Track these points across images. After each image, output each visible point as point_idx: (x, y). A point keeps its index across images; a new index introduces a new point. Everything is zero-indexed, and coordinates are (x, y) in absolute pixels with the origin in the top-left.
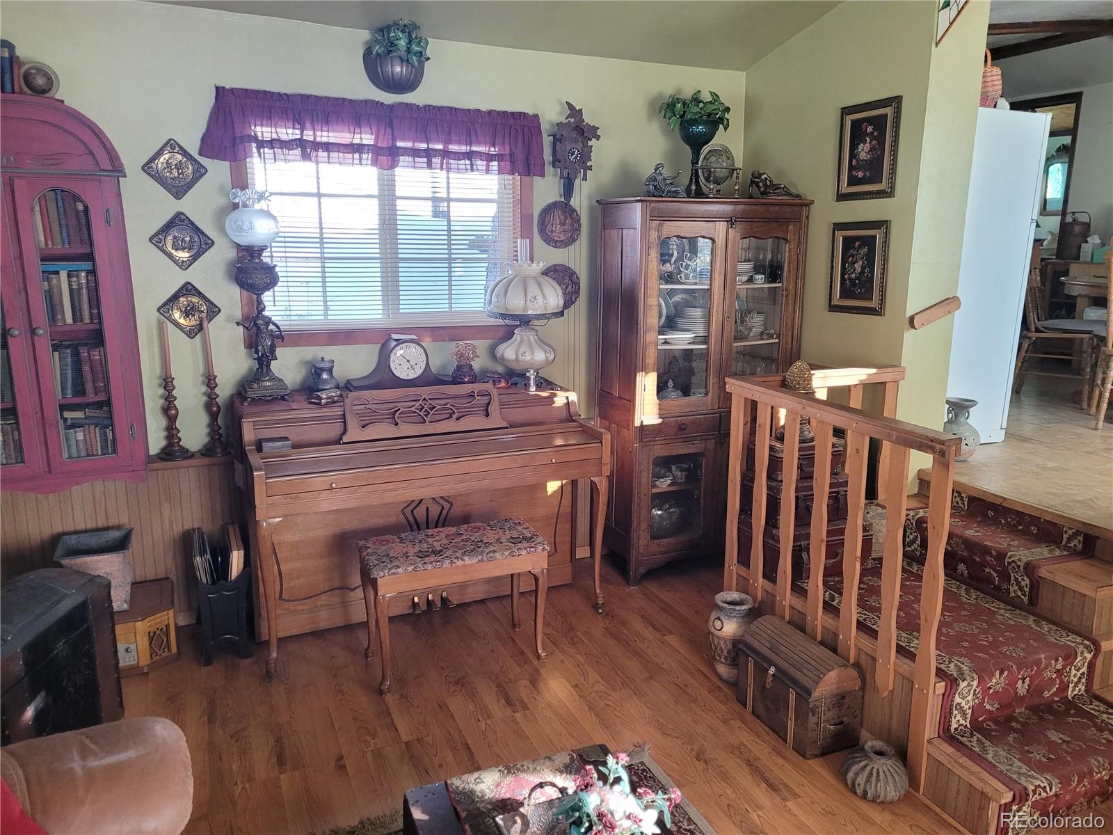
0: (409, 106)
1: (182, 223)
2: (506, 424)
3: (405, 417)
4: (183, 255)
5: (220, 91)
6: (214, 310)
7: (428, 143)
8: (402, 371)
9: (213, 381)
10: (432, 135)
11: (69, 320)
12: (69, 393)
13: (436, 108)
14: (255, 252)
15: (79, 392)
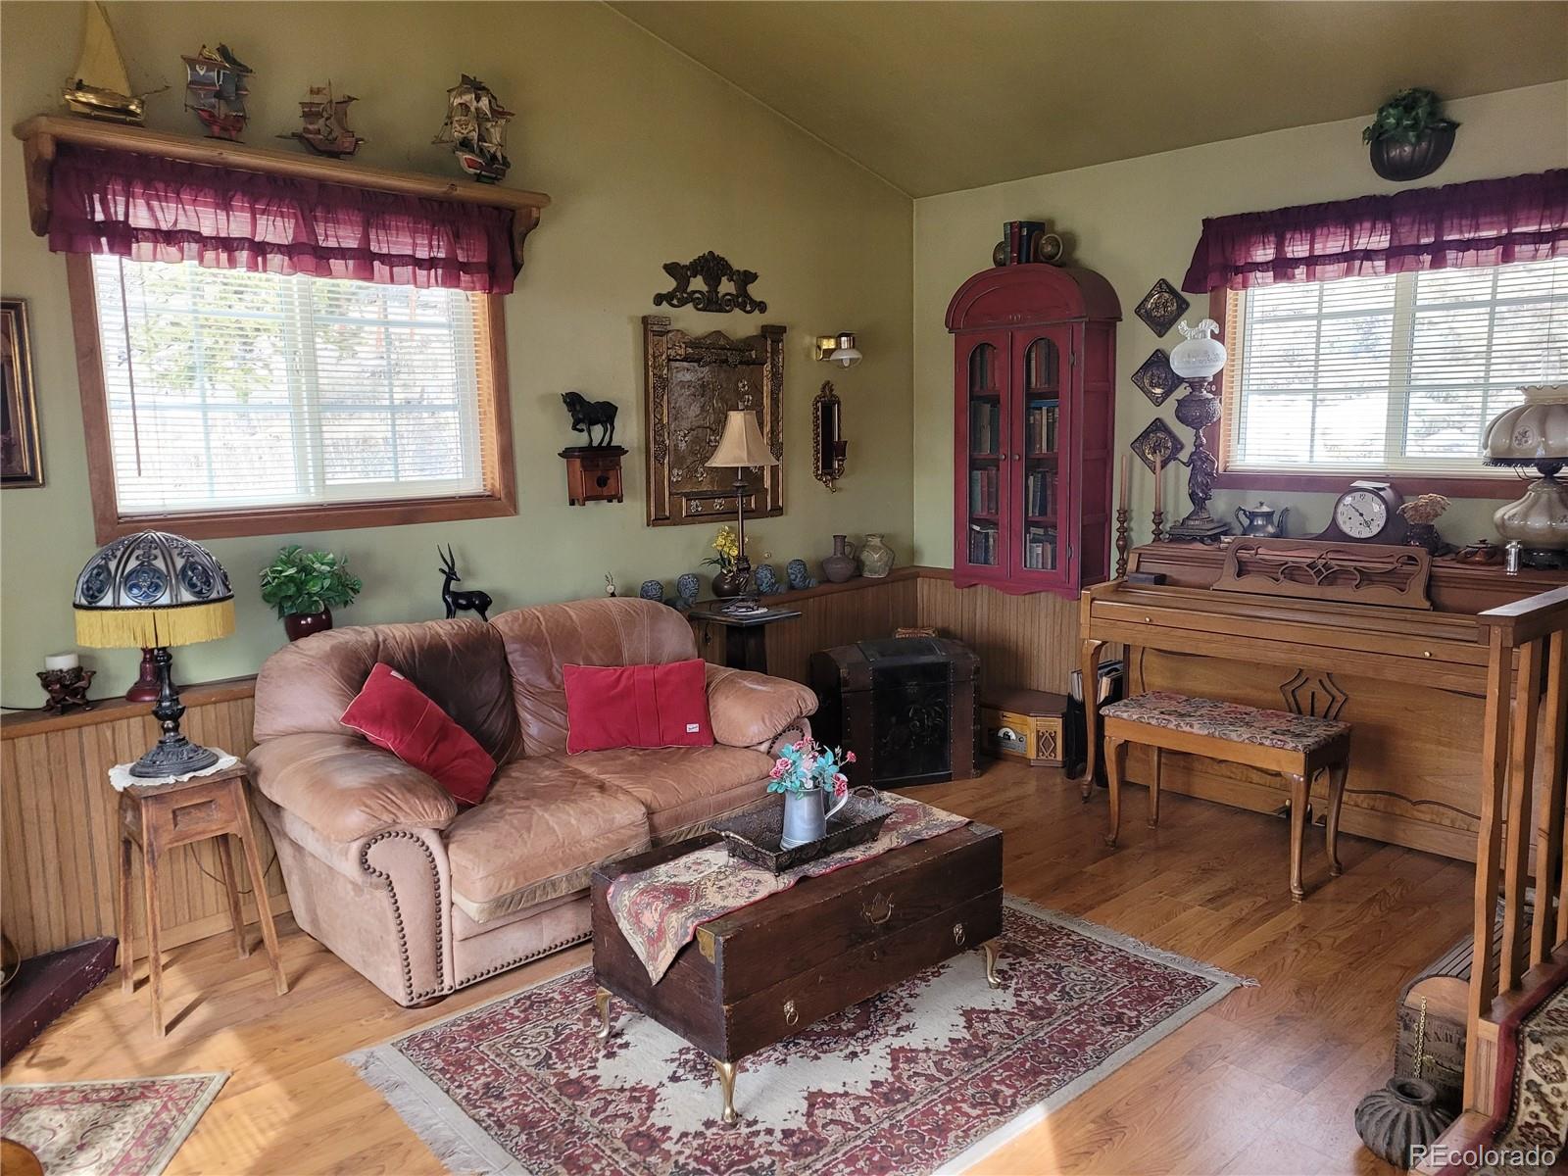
1: (1160, 360)
2: (1427, 605)
3: (1291, 572)
4: (1158, 391)
5: (1207, 222)
6: (1178, 446)
7: (1439, 234)
8: (1352, 527)
9: (1159, 517)
10: (1447, 224)
11: (1044, 450)
12: (1037, 512)
13: (1456, 186)
14: (1196, 384)
15: (1043, 512)
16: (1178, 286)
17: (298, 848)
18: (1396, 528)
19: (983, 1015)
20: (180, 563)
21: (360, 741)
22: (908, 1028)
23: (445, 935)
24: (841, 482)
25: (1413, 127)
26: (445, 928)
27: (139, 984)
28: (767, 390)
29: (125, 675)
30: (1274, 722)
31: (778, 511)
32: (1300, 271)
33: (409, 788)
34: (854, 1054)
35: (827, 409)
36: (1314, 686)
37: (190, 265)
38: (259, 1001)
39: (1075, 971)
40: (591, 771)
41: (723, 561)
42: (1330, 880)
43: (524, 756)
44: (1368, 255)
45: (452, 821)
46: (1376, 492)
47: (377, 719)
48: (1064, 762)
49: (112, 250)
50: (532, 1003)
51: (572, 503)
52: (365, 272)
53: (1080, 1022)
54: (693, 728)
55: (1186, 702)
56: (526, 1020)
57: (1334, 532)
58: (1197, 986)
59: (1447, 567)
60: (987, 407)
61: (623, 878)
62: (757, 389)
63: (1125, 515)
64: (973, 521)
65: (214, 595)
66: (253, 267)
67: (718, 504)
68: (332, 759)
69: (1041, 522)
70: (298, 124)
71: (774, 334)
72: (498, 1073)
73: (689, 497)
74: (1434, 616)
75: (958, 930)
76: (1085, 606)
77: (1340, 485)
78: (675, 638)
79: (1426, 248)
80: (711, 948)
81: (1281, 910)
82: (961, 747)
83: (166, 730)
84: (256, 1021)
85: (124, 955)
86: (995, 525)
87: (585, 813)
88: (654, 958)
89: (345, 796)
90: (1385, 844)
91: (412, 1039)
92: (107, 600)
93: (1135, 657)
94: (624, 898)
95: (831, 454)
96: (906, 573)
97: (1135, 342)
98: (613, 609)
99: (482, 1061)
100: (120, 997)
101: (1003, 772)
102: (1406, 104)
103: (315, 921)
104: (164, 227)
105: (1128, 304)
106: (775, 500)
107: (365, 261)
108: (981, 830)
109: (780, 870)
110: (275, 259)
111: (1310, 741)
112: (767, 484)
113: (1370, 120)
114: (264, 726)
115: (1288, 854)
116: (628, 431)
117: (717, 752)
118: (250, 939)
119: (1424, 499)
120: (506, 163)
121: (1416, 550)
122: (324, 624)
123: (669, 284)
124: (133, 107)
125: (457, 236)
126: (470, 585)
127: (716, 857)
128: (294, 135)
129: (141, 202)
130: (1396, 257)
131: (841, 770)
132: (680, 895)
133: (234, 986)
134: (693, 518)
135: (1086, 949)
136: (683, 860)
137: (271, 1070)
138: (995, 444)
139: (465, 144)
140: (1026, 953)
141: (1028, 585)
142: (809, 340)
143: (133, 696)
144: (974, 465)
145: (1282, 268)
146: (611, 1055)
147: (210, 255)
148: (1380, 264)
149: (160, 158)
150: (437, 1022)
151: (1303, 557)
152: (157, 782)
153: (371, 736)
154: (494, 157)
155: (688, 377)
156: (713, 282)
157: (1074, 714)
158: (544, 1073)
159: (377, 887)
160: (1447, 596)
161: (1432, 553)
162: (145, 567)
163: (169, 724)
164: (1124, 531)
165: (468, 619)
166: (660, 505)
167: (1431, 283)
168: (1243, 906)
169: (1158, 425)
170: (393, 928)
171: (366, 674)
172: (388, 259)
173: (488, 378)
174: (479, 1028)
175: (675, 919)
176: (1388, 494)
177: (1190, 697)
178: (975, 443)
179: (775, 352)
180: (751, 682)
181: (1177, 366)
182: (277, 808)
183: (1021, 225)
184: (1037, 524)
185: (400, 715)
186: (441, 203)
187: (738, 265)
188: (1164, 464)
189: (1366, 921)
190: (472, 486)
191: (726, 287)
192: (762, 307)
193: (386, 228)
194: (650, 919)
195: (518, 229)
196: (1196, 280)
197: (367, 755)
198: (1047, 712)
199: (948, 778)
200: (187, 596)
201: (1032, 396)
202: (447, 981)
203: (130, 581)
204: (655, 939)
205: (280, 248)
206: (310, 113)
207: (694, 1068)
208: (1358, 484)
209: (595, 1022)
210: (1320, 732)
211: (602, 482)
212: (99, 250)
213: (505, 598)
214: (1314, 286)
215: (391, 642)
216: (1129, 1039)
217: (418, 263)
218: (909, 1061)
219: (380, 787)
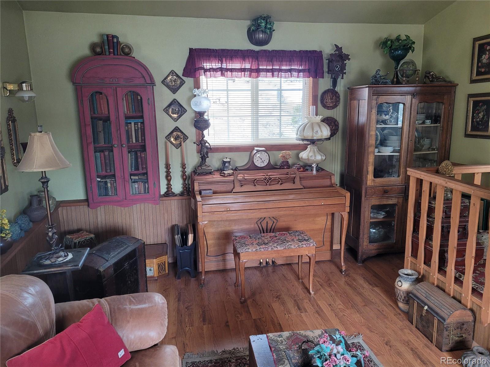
0: (265, 51)
1: (176, 102)
2: (302, 187)
4: (176, 115)
5: (191, 50)
6: (186, 137)
8: (258, 163)
9: (184, 166)
11: (134, 141)
12: (133, 169)
14: (201, 114)
15: (137, 169)
31: (6, 188)
35: (13, 122)
36: (267, 219)
44: (245, 70)
57: (253, 165)
60: (101, 122)
64: (97, 176)
95: (20, 151)
105: (158, 80)
106: (5, 182)
119: (287, 152)
148: (248, 74)
164: (170, 173)
169: (177, 129)
183: (113, 36)
184: (134, 175)
201: (126, 117)
208: (257, 149)
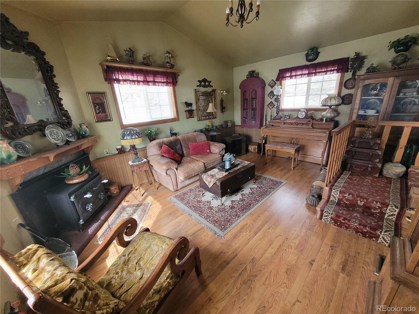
1: (272, 92)
2: (312, 128)
3: (292, 124)
4: (272, 97)
5: (280, 70)
6: (274, 105)
7: (316, 71)
8: (300, 116)
9: (271, 116)
10: (317, 69)
11: (254, 107)
13: (319, 63)
14: (278, 96)
15: (254, 116)
16: (275, 81)
17: (155, 171)
18: (306, 117)
19: (253, 189)
20: (135, 132)
21: (163, 156)
22: (243, 191)
23: (178, 182)
24: (224, 113)
25: (313, 53)
26: (178, 181)
27: (136, 190)
28: (213, 99)
29: (128, 148)
30: (290, 145)
31: (216, 118)
32: (294, 77)
33: (171, 163)
34: (236, 195)
35: (222, 101)
36: (294, 140)
37: (129, 85)
38: (153, 192)
39: (264, 182)
40: (195, 158)
41: (209, 126)
42: (296, 167)
43: (184, 156)
44: (305, 74)
45: (177, 166)
46: (304, 111)
47: (165, 153)
48: (257, 152)
49: (117, 83)
50: (191, 190)
51: (187, 118)
52: (155, 85)
53: (266, 188)
54: (208, 151)
55: (277, 143)
56: (190, 193)
57: (298, 118)
58: (281, 183)
59: (314, 122)
60: (246, 101)
61: (204, 174)
62: (212, 99)
63: (266, 116)
64: (244, 118)
65: (140, 136)
66: (138, 85)
67: (207, 117)
68: (160, 159)
69: (254, 118)
70: (143, 61)
71: (214, 91)
72: (188, 200)
73: (203, 117)
74: (313, 129)
75: (250, 178)
76: (262, 130)
77: (299, 110)
78: (203, 138)
79: (313, 73)
80: (218, 183)
81: (290, 171)
82: (244, 150)
83: (136, 156)
84: (154, 194)
85: (134, 186)
86: (247, 118)
87: (196, 164)
88: (209, 185)
89: (163, 164)
90: (303, 161)
91: (176, 196)
92: (126, 138)
93: (268, 137)
94: (204, 177)
95: (223, 109)
96: (234, 125)
97: (268, 89)
98: (195, 135)
99: (186, 199)
100: (134, 192)
101: (249, 154)
102: (312, 49)
103: (159, 181)
104: (124, 79)
105: (267, 84)
106: (215, 116)
107: (154, 82)
108: (253, 164)
109: (226, 171)
110: (141, 83)
111: (295, 148)
112: (214, 114)
113: (306, 52)
114: (148, 155)
115: (291, 164)
116: (194, 107)
117: (212, 154)
118: (150, 183)
119: (312, 112)
120: (174, 65)
121: (310, 119)
122: (154, 139)
123: (199, 84)
124: (117, 59)
125: (167, 78)
126: (174, 132)
127: (216, 170)
128: (142, 62)
129: (120, 75)
130: (309, 74)
131: (234, 157)
132: (212, 176)
133: (150, 189)
134: (204, 120)
135: (265, 178)
136: (211, 171)
137: (157, 201)
138: (247, 106)
139: (168, 62)
140: (257, 180)
141: (251, 127)
142: (219, 91)
143: (129, 151)
144: (244, 109)
145: (291, 77)
146: (203, 197)
147: (131, 83)
148: (306, 76)
149: (122, 67)
150: (178, 193)
151: (293, 121)
152: (136, 163)
153: (164, 155)
154: (172, 64)
155: (202, 98)
156: (205, 83)
157: (259, 145)
158: (195, 200)
159: (169, 176)
160: (315, 126)
161: (313, 120)
162: (130, 133)
163: (136, 155)
164: (266, 119)
165: (174, 137)
166: (199, 118)
167: (314, 78)
168: (285, 171)
169: (271, 102)
170: (171, 182)
171: (162, 146)
172: (157, 82)
173: (173, 100)
174: (184, 194)
175: (212, 180)
176: (305, 111)
177: (277, 142)
178: (244, 106)
179: (214, 93)
180: (216, 144)
181: (275, 93)
182: (152, 166)
183: (251, 71)
184: (253, 118)
185: (168, 152)
186: (165, 72)
187: (208, 80)
188: (272, 108)
189: (302, 172)
190: (172, 117)
191: (207, 84)
192: (212, 86)
193: (157, 77)
194: (209, 179)
195: (176, 76)
196: (278, 79)
197: (164, 158)
198: (255, 145)
199: (242, 155)
200: (137, 137)
201: (253, 99)
202: (179, 188)
203: (128, 135)
204: (210, 182)
205: (142, 81)
206: (144, 59)
207: (215, 198)
208: (301, 110)
209: (200, 192)
210: (297, 147)
211: (191, 115)
212: (115, 83)
213: (178, 133)
214: (296, 79)
215: (165, 141)
216: (273, 190)
217: (162, 82)
218: (244, 195)
219: (167, 163)
